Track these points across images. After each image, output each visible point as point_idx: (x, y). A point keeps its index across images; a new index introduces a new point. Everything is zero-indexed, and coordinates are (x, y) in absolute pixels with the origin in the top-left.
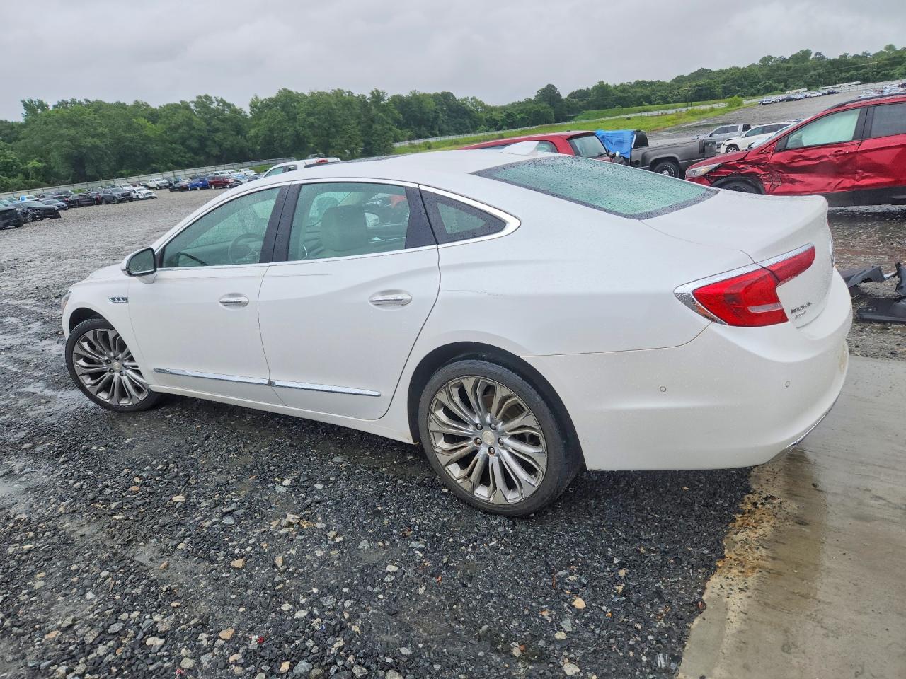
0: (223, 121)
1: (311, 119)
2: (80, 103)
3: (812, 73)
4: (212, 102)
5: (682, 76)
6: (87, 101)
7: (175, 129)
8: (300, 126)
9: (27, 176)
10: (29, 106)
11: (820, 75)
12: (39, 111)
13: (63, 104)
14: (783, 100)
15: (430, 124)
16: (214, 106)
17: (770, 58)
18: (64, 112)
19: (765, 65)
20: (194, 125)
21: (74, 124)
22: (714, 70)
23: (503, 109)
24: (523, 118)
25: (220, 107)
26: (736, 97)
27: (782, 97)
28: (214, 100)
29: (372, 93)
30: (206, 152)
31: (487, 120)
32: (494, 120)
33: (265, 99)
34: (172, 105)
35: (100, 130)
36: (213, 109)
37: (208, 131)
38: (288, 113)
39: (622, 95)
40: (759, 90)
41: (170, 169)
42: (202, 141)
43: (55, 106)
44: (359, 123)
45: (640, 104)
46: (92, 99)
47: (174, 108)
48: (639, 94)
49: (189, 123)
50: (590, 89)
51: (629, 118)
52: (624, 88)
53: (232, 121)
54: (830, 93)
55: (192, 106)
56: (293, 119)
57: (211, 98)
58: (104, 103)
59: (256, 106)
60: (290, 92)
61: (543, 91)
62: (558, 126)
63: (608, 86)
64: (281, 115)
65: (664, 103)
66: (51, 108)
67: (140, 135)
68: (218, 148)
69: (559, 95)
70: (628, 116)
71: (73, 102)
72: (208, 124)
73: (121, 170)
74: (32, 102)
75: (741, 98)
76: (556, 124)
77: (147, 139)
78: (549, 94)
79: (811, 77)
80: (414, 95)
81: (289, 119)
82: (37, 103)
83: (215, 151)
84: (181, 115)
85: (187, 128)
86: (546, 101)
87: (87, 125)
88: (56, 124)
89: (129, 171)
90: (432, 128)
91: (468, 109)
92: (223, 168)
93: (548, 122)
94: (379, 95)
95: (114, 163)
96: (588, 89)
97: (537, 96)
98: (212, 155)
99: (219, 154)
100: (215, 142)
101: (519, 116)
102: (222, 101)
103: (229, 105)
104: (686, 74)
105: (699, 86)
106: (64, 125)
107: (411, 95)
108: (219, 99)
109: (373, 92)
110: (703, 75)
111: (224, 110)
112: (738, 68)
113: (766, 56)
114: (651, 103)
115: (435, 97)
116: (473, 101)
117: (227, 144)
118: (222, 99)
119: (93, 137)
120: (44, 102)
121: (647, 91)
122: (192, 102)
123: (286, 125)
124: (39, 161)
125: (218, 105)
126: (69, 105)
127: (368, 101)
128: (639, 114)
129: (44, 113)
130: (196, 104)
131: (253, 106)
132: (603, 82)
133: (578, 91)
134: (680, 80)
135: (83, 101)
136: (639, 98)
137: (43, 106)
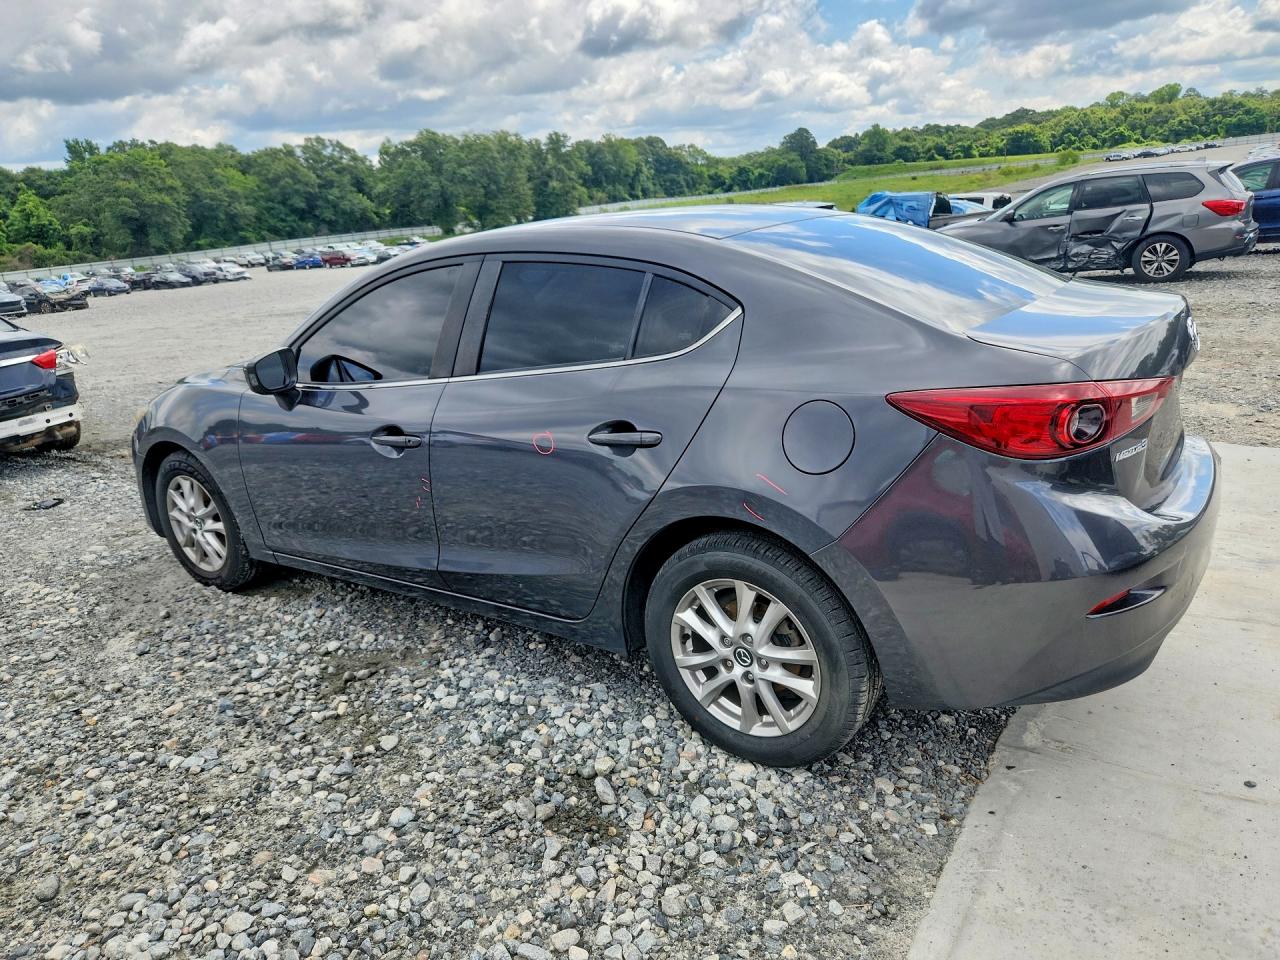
0: (338, 172)
1: (464, 171)
2: (143, 145)
3: (1183, 117)
4: (325, 146)
5: (993, 119)
6: (152, 142)
7: (274, 182)
8: (447, 180)
9: (69, 246)
10: (75, 150)
11: (1194, 121)
12: (87, 155)
13: (121, 146)
14: (1139, 156)
15: (630, 181)
16: (328, 152)
17: (1122, 94)
18: (122, 157)
19: (1114, 106)
20: (299, 177)
21: (136, 175)
22: (1038, 110)
23: (733, 161)
24: (761, 176)
25: (336, 153)
26: (1070, 149)
27: (1140, 150)
28: (327, 143)
29: (550, 138)
30: (315, 216)
31: (710, 177)
32: (720, 177)
33: (401, 143)
34: (271, 149)
35: (169, 182)
36: (325, 156)
37: (320, 186)
38: (431, 162)
39: (904, 143)
40: (1104, 141)
41: (263, 239)
42: (311, 199)
43: (109, 149)
44: (530, 179)
45: (932, 158)
46: (160, 140)
47: (273, 154)
48: (930, 144)
49: (293, 173)
50: (860, 134)
51: (914, 178)
52: (906, 136)
53: (351, 173)
54: (1207, 147)
55: (298, 152)
56: (438, 170)
57: (323, 140)
58: (176, 146)
59: (386, 153)
60: (434, 133)
61: (792, 136)
62: (811, 188)
63: (884, 131)
64: (421, 165)
65: (965, 157)
66: (103, 151)
67: (225, 191)
68: (332, 210)
69: (814, 143)
70: (913, 175)
71: (134, 144)
72: (318, 176)
73: (199, 239)
74: (77, 143)
75: (1077, 152)
76: (809, 185)
77: (233, 195)
78: (800, 142)
79: (1181, 122)
80: (609, 140)
81: (433, 171)
82: (84, 145)
83: (328, 214)
84: (283, 162)
85: (290, 181)
86: (794, 151)
87: (152, 175)
88: (111, 175)
89: (208, 240)
90: (632, 187)
91: (682, 160)
92: (338, 239)
93: (798, 182)
94: (558, 140)
95: (190, 229)
96: (857, 135)
97: (783, 144)
98: (324, 221)
99: (333, 218)
100: (327, 201)
101: (757, 172)
102: (339, 145)
103: (347, 151)
104: (999, 116)
105: (1018, 132)
106: (122, 176)
107: (603, 141)
108: (335, 142)
109: (551, 135)
110: (1023, 117)
111: (341, 158)
112: (1075, 110)
113: (1116, 91)
114: (947, 157)
115: (637, 143)
116: (691, 149)
117: (345, 205)
118: (338, 142)
119: (160, 190)
120: (94, 142)
121: (942, 141)
122: (299, 146)
123: (429, 179)
124: (85, 225)
125: (334, 150)
126: (127, 148)
127: (543, 147)
128: (930, 173)
129: (95, 158)
130: (305, 148)
131: (384, 151)
132: (877, 125)
133: (842, 138)
134: (990, 125)
135: (146, 142)
136: (929, 150)
137: (92, 149)
